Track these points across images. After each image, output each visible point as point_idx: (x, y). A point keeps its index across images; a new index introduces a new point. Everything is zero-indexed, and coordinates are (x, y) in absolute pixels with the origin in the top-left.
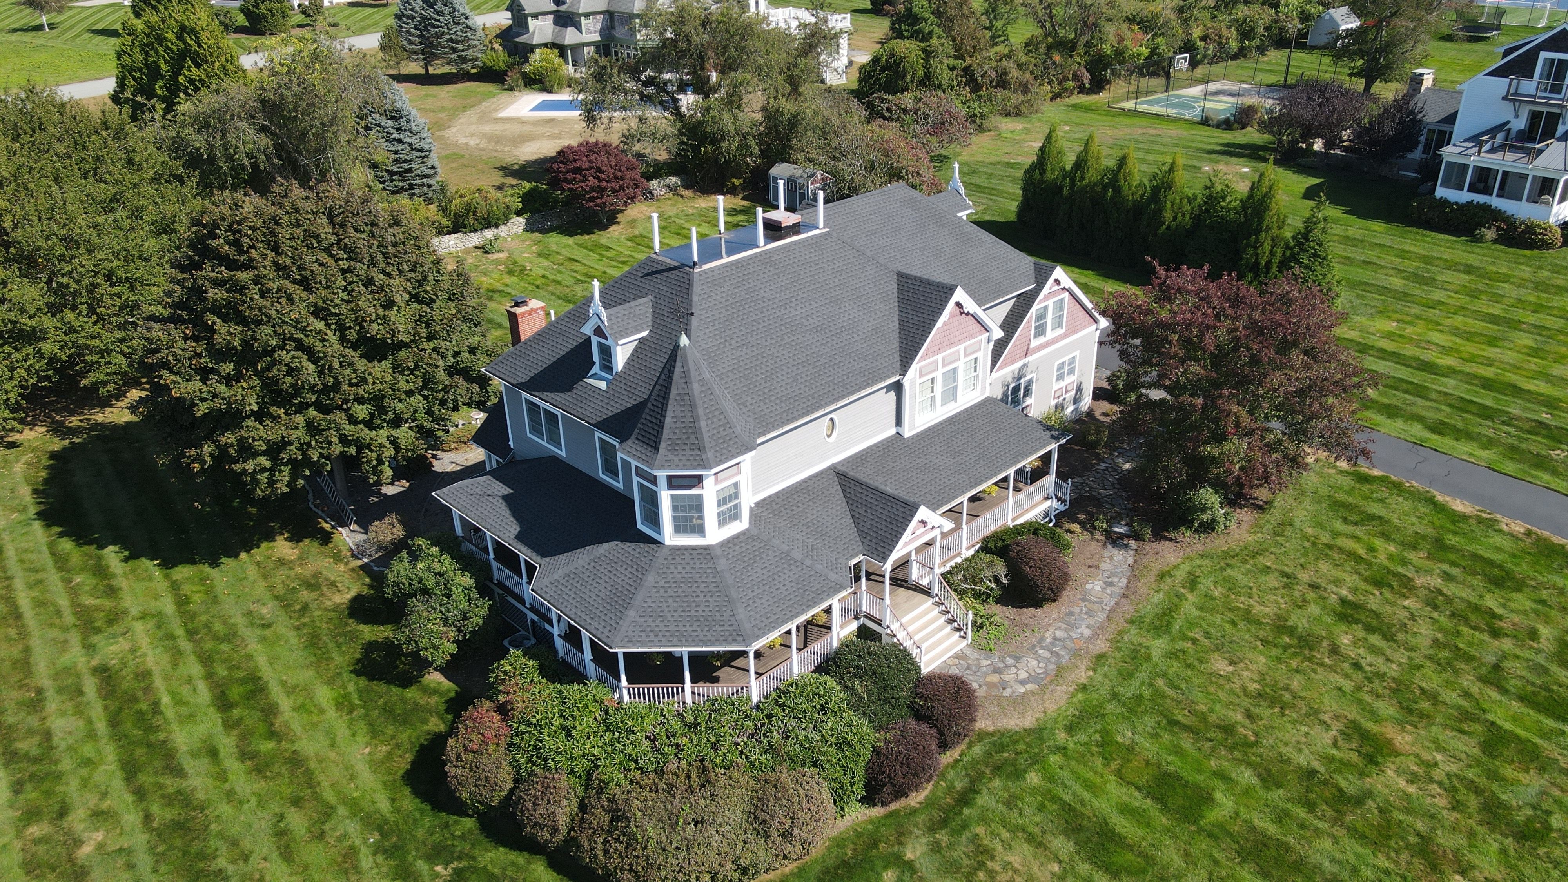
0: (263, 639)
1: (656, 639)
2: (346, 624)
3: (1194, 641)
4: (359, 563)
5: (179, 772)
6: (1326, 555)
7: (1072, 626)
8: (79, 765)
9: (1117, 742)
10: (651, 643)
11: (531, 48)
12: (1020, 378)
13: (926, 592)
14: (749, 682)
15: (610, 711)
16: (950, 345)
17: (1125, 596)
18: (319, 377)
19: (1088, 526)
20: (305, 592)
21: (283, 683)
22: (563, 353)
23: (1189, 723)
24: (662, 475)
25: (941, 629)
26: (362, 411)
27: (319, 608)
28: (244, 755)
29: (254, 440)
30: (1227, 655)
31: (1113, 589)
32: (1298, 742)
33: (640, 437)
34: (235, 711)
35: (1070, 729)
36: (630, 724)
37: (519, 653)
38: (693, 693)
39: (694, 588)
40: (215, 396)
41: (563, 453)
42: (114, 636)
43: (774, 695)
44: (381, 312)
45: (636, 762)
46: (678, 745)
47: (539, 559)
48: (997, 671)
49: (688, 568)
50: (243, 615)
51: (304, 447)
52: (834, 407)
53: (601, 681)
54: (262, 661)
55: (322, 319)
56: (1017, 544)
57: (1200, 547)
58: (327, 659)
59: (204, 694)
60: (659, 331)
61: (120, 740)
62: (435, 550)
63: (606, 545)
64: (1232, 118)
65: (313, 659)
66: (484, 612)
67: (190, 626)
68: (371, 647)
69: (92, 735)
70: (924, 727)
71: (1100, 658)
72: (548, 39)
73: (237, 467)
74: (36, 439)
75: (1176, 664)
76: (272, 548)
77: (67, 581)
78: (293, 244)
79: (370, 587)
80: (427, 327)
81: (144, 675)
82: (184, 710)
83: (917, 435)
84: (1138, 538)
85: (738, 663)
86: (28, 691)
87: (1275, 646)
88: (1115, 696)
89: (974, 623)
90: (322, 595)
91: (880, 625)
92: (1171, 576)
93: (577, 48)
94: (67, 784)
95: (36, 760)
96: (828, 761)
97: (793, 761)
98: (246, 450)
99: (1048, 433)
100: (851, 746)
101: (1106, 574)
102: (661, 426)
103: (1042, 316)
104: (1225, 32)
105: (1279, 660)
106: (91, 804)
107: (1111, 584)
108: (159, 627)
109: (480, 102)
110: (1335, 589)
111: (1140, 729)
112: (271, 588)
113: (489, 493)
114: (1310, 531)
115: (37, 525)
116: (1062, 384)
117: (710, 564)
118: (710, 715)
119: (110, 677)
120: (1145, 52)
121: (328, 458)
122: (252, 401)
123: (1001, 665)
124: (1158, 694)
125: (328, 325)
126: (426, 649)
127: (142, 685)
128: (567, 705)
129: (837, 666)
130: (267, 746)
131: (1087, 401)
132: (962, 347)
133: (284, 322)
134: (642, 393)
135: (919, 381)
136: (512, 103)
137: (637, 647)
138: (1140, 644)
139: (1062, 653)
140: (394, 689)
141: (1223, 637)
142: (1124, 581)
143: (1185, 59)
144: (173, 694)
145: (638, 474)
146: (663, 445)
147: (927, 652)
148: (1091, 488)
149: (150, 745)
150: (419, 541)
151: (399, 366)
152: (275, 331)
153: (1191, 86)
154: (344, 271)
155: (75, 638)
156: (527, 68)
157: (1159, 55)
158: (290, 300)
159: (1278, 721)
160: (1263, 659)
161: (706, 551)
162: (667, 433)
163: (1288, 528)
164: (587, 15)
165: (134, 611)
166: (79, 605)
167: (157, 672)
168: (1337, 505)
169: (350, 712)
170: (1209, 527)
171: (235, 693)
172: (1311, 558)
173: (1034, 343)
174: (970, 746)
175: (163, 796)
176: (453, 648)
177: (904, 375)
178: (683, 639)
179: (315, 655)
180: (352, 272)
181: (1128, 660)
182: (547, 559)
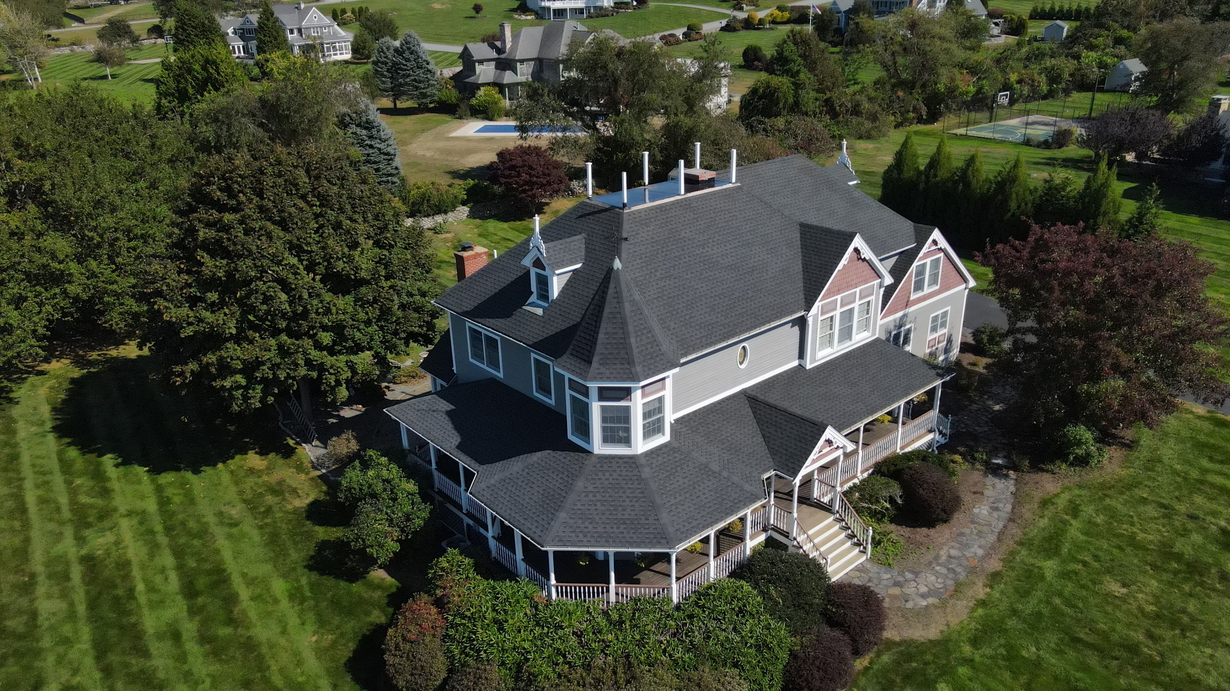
0: (230, 537)
1: (585, 540)
2: (303, 525)
3: (1085, 564)
4: (318, 473)
5: (145, 654)
6: (1199, 489)
7: (965, 546)
8: (57, 644)
9: (1023, 657)
10: (580, 543)
11: (478, 86)
12: (900, 327)
13: (827, 508)
14: (670, 584)
15: (540, 607)
16: (848, 288)
17: (1011, 520)
18: (290, 306)
19: (970, 457)
20: (270, 497)
21: (244, 575)
22: (504, 285)
23: (1092, 641)
24: (593, 386)
25: (842, 543)
26: (326, 338)
27: (281, 510)
28: (204, 639)
29: (232, 359)
30: (1119, 578)
31: (999, 513)
32: (1205, 664)
33: (574, 353)
34: (200, 599)
35: (975, 642)
36: (559, 619)
37: (456, 551)
38: (617, 594)
39: (621, 494)
40: (201, 320)
41: (501, 375)
42: (103, 530)
43: (693, 598)
44: (346, 250)
45: (564, 656)
46: (603, 641)
47: (477, 466)
48: (897, 584)
49: (615, 475)
50: (214, 514)
51: (275, 367)
52: (747, 335)
53: (532, 579)
54: (227, 555)
55: (295, 256)
56: (910, 469)
57: (1077, 479)
58: (284, 555)
59: (174, 582)
60: (591, 264)
61: (96, 621)
62: (384, 460)
63: (539, 454)
64: (1050, 140)
65: (272, 555)
66: (425, 515)
67: (169, 523)
68: (323, 545)
69: (72, 616)
70: (837, 633)
71: (995, 577)
72: (491, 79)
73: (217, 384)
74: (60, 368)
75: (1070, 584)
76: (245, 460)
77: (69, 483)
78: (275, 190)
79: (327, 493)
80: (386, 268)
81: (124, 565)
82: (155, 597)
83: (817, 367)
84: (1016, 469)
85: (659, 567)
86: (23, 576)
87: (1165, 570)
88: (1014, 612)
89: (873, 538)
90: (284, 499)
91: (787, 537)
92: (1053, 504)
93: (512, 86)
94: (45, 660)
95: (21, 637)
96: (749, 662)
97: (715, 661)
98: (225, 369)
99: (934, 372)
100: (769, 649)
101: (991, 500)
102: (593, 342)
103: (921, 271)
104: (1036, 77)
105: (1171, 584)
106: (63, 680)
107: (996, 509)
108: (141, 523)
109: (435, 127)
110: (1213, 520)
111: (1044, 644)
112: (241, 493)
113: (434, 409)
114: (1178, 467)
115: (51, 438)
116: (936, 335)
117: (635, 472)
118: (634, 614)
119: (94, 565)
120: (972, 89)
121: (294, 378)
122: (231, 326)
123: (901, 579)
124: (1056, 610)
125: (301, 261)
126: (372, 546)
127: (122, 573)
128: (500, 600)
129: (752, 572)
130: (224, 632)
131: (955, 352)
132: (858, 290)
133: (263, 256)
134: (575, 317)
135: (821, 318)
136: (460, 127)
137: (568, 546)
138: (1032, 565)
139: (959, 569)
140: (342, 584)
141: (1112, 560)
142: (1009, 507)
143: (1006, 95)
144: (147, 581)
145: (571, 388)
146: (595, 359)
147: (831, 565)
148: (967, 425)
149: (122, 628)
150: (371, 452)
151: (361, 299)
152: (255, 264)
153: (1010, 118)
154: (317, 216)
155: (69, 532)
156: (474, 102)
157: (984, 93)
158: (270, 237)
159: (1180, 643)
160: (1154, 583)
161: (632, 460)
162: (599, 349)
163: (1158, 465)
164: (522, 61)
165: (122, 510)
166: (76, 503)
167: (135, 561)
168: (1201, 447)
169: (301, 603)
170: (1083, 461)
171: (201, 582)
172: (1185, 492)
173: (913, 297)
174: (878, 655)
175: (128, 675)
176: (396, 547)
177: (809, 311)
178: (611, 540)
179: (274, 551)
180: (324, 217)
181: (1023, 579)
182: (485, 467)
